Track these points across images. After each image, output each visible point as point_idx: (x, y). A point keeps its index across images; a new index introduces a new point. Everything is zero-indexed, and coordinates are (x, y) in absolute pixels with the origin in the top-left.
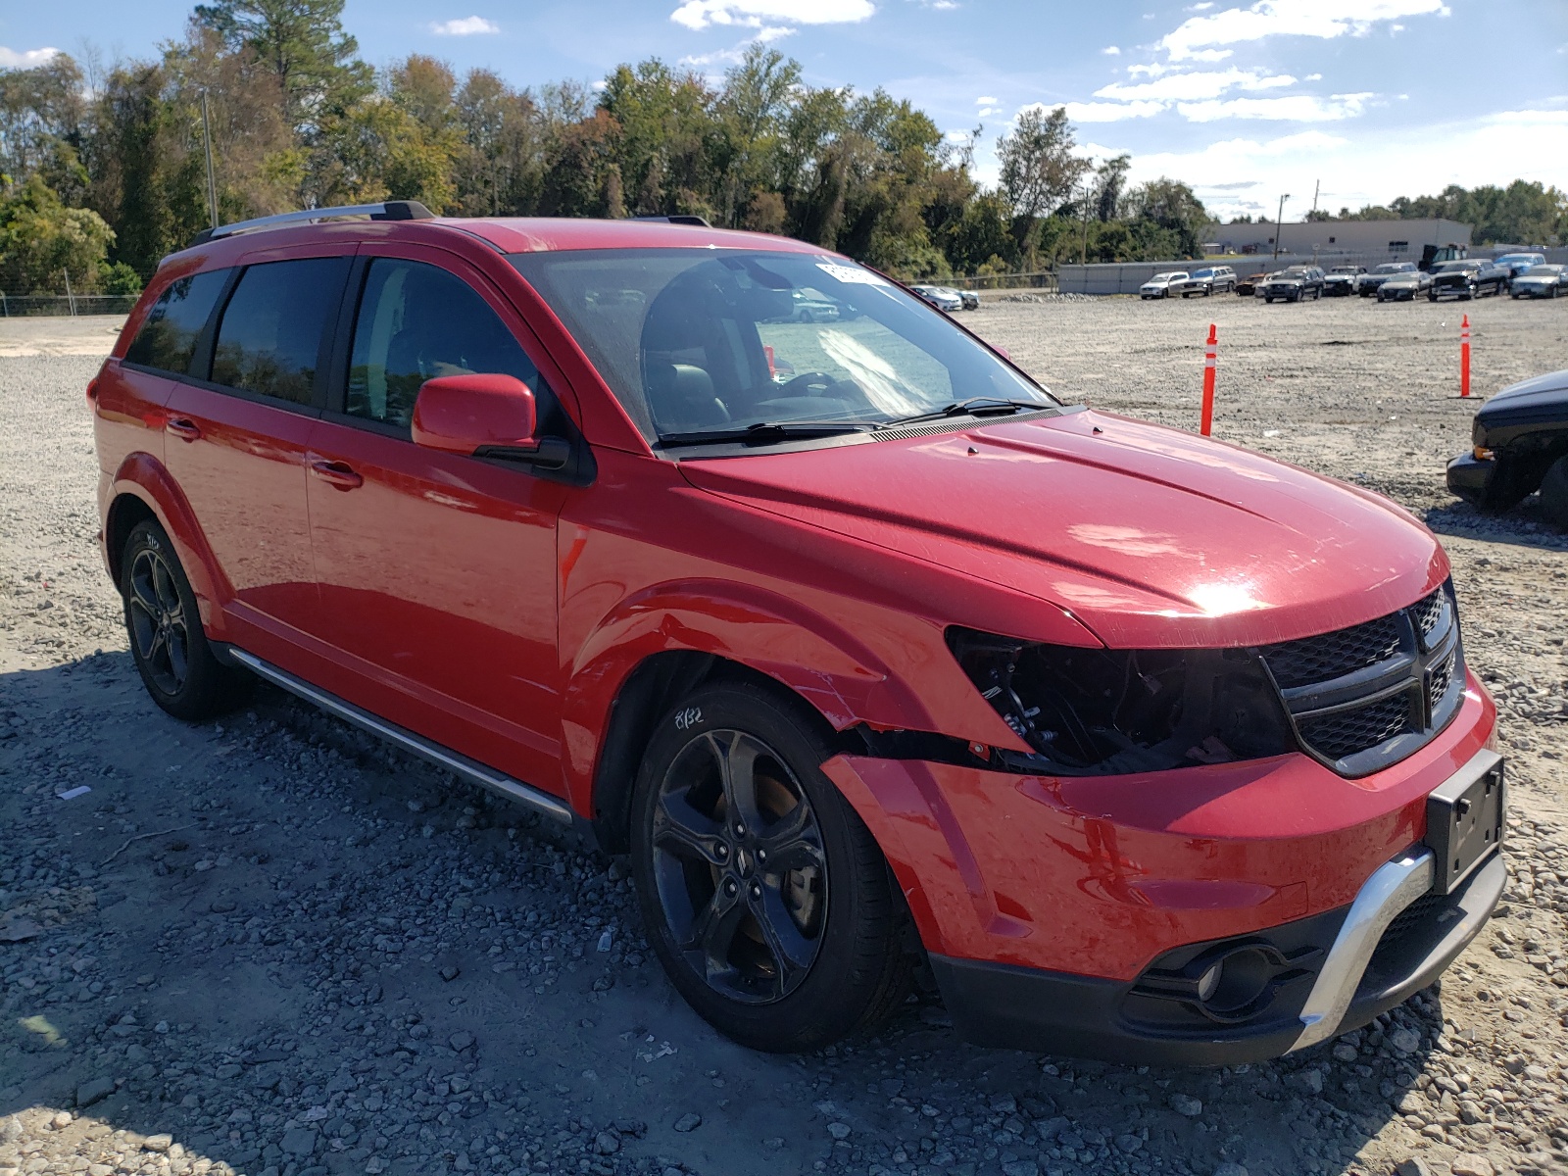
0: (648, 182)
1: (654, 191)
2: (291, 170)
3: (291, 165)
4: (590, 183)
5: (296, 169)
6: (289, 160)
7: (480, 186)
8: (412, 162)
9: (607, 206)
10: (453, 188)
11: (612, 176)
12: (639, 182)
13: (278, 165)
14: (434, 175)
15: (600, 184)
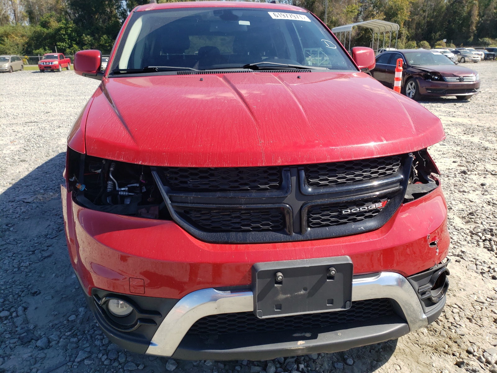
0: (490, 7)
1: (492, 10)
2: (354, 11)
3: (354, 9)
4: (466, 9)
5: (355, 10)
6: (354, 8)
7: (421, 12)
8: (395, 6)
9: (470, 17)
10: (409, 14)
11: (474, 5)
12: (486, 8)
13: (350, 10)
14: (403, 9)
15: (469, 9)
